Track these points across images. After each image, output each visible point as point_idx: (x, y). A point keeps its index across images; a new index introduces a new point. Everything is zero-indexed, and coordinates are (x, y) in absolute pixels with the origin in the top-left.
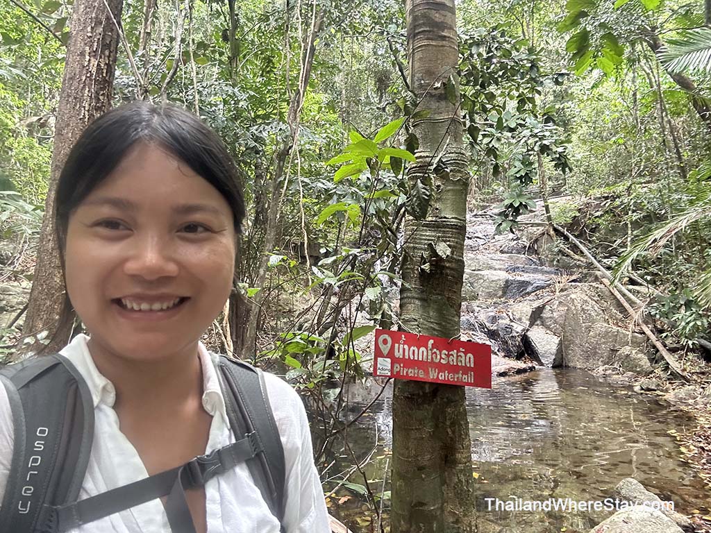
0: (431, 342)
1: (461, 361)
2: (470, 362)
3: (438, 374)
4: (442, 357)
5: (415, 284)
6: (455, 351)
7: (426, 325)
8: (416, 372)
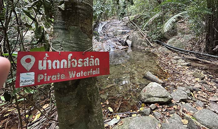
0: (71, 55)
1: (92, 63)
2: (97, 63)
3: (76, 74)
4: (79, 63)
5: (59, 20)
6: (88, 58)
7: (67, 45)
8: (58, 76)
